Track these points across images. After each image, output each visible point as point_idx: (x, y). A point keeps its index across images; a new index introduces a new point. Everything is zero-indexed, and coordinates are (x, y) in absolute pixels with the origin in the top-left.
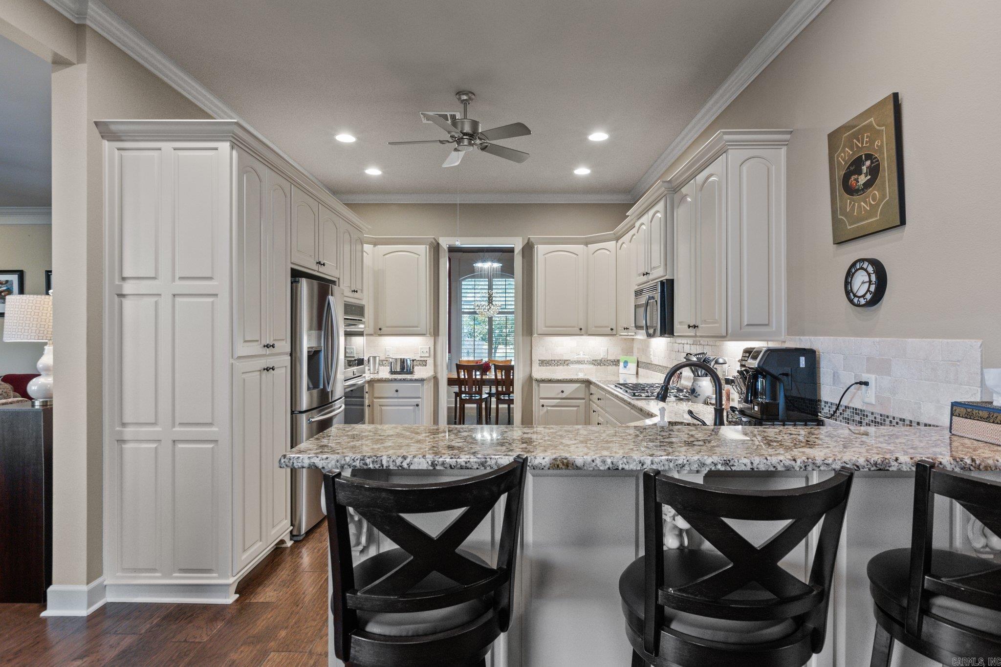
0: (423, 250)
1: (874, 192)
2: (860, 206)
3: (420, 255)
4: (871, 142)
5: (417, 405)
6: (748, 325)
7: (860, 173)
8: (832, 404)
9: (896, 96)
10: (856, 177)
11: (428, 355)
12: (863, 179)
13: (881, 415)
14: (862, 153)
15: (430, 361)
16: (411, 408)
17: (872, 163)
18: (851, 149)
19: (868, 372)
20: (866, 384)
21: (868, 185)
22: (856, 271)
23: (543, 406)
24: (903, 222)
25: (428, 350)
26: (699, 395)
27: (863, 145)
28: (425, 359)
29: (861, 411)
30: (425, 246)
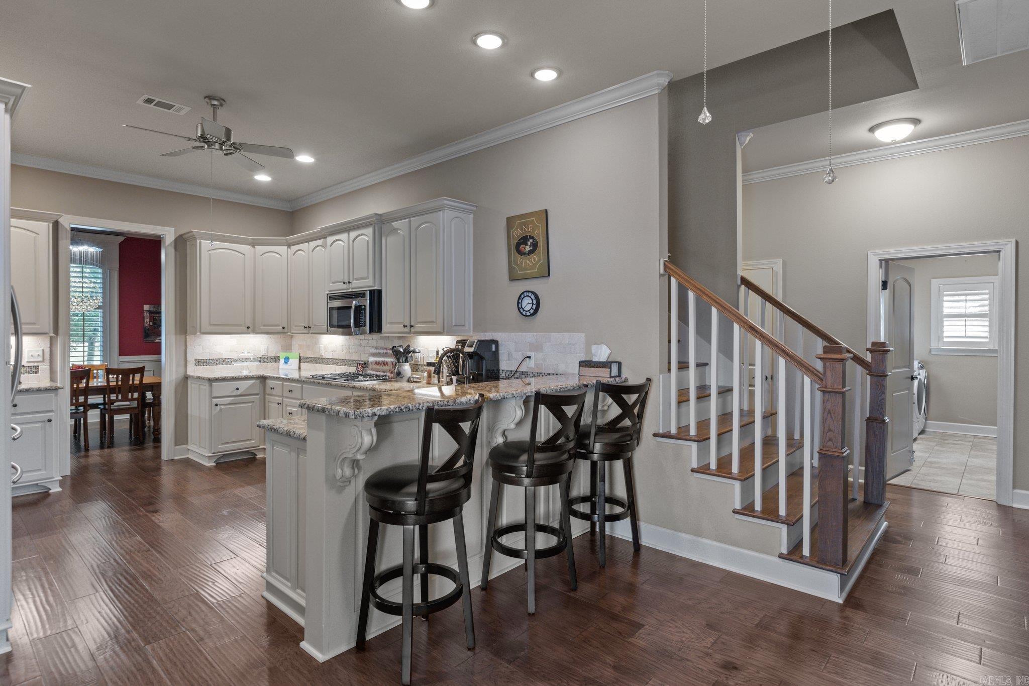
0: (44, 228)
1: (534, 256)
2: (526, 262)
3: (38, 234)
4: (534, 230)
5: (50, 421)
6: (455, 325)
7: (526, 244)
8: (507, 371)
9: (546, 210)
10: (524, 246)
11: (40, 359)
12: (528, 248)
13: (537, 373)
14: (528, 234)
15: (44, 368)
16: (39, 425)
17: (533, 241)
18: (522, 230)
19: (530, 351)
20: (529, 357)
21: (531, 252)
22: (524, 297)
23: (216, 405)
24: (549, 275)
25: (40, 353)
26: (404, 376)
27: (529, 231)
28: (36, 364)
29: (526, 372)
30: (46, 223)
